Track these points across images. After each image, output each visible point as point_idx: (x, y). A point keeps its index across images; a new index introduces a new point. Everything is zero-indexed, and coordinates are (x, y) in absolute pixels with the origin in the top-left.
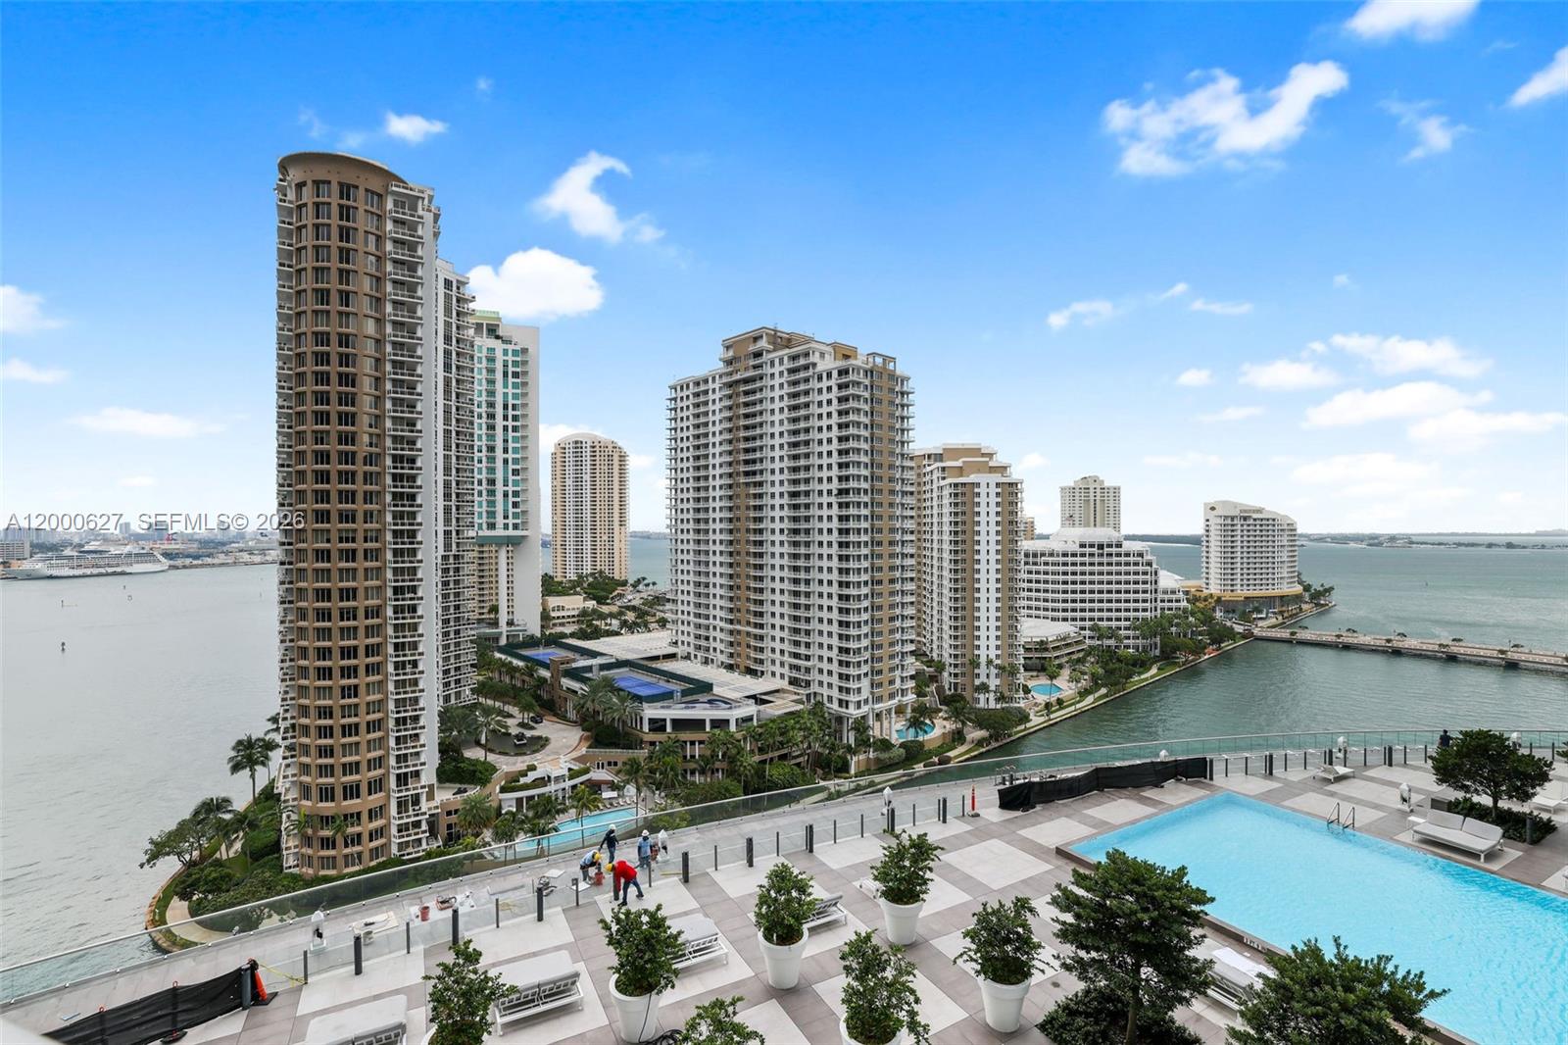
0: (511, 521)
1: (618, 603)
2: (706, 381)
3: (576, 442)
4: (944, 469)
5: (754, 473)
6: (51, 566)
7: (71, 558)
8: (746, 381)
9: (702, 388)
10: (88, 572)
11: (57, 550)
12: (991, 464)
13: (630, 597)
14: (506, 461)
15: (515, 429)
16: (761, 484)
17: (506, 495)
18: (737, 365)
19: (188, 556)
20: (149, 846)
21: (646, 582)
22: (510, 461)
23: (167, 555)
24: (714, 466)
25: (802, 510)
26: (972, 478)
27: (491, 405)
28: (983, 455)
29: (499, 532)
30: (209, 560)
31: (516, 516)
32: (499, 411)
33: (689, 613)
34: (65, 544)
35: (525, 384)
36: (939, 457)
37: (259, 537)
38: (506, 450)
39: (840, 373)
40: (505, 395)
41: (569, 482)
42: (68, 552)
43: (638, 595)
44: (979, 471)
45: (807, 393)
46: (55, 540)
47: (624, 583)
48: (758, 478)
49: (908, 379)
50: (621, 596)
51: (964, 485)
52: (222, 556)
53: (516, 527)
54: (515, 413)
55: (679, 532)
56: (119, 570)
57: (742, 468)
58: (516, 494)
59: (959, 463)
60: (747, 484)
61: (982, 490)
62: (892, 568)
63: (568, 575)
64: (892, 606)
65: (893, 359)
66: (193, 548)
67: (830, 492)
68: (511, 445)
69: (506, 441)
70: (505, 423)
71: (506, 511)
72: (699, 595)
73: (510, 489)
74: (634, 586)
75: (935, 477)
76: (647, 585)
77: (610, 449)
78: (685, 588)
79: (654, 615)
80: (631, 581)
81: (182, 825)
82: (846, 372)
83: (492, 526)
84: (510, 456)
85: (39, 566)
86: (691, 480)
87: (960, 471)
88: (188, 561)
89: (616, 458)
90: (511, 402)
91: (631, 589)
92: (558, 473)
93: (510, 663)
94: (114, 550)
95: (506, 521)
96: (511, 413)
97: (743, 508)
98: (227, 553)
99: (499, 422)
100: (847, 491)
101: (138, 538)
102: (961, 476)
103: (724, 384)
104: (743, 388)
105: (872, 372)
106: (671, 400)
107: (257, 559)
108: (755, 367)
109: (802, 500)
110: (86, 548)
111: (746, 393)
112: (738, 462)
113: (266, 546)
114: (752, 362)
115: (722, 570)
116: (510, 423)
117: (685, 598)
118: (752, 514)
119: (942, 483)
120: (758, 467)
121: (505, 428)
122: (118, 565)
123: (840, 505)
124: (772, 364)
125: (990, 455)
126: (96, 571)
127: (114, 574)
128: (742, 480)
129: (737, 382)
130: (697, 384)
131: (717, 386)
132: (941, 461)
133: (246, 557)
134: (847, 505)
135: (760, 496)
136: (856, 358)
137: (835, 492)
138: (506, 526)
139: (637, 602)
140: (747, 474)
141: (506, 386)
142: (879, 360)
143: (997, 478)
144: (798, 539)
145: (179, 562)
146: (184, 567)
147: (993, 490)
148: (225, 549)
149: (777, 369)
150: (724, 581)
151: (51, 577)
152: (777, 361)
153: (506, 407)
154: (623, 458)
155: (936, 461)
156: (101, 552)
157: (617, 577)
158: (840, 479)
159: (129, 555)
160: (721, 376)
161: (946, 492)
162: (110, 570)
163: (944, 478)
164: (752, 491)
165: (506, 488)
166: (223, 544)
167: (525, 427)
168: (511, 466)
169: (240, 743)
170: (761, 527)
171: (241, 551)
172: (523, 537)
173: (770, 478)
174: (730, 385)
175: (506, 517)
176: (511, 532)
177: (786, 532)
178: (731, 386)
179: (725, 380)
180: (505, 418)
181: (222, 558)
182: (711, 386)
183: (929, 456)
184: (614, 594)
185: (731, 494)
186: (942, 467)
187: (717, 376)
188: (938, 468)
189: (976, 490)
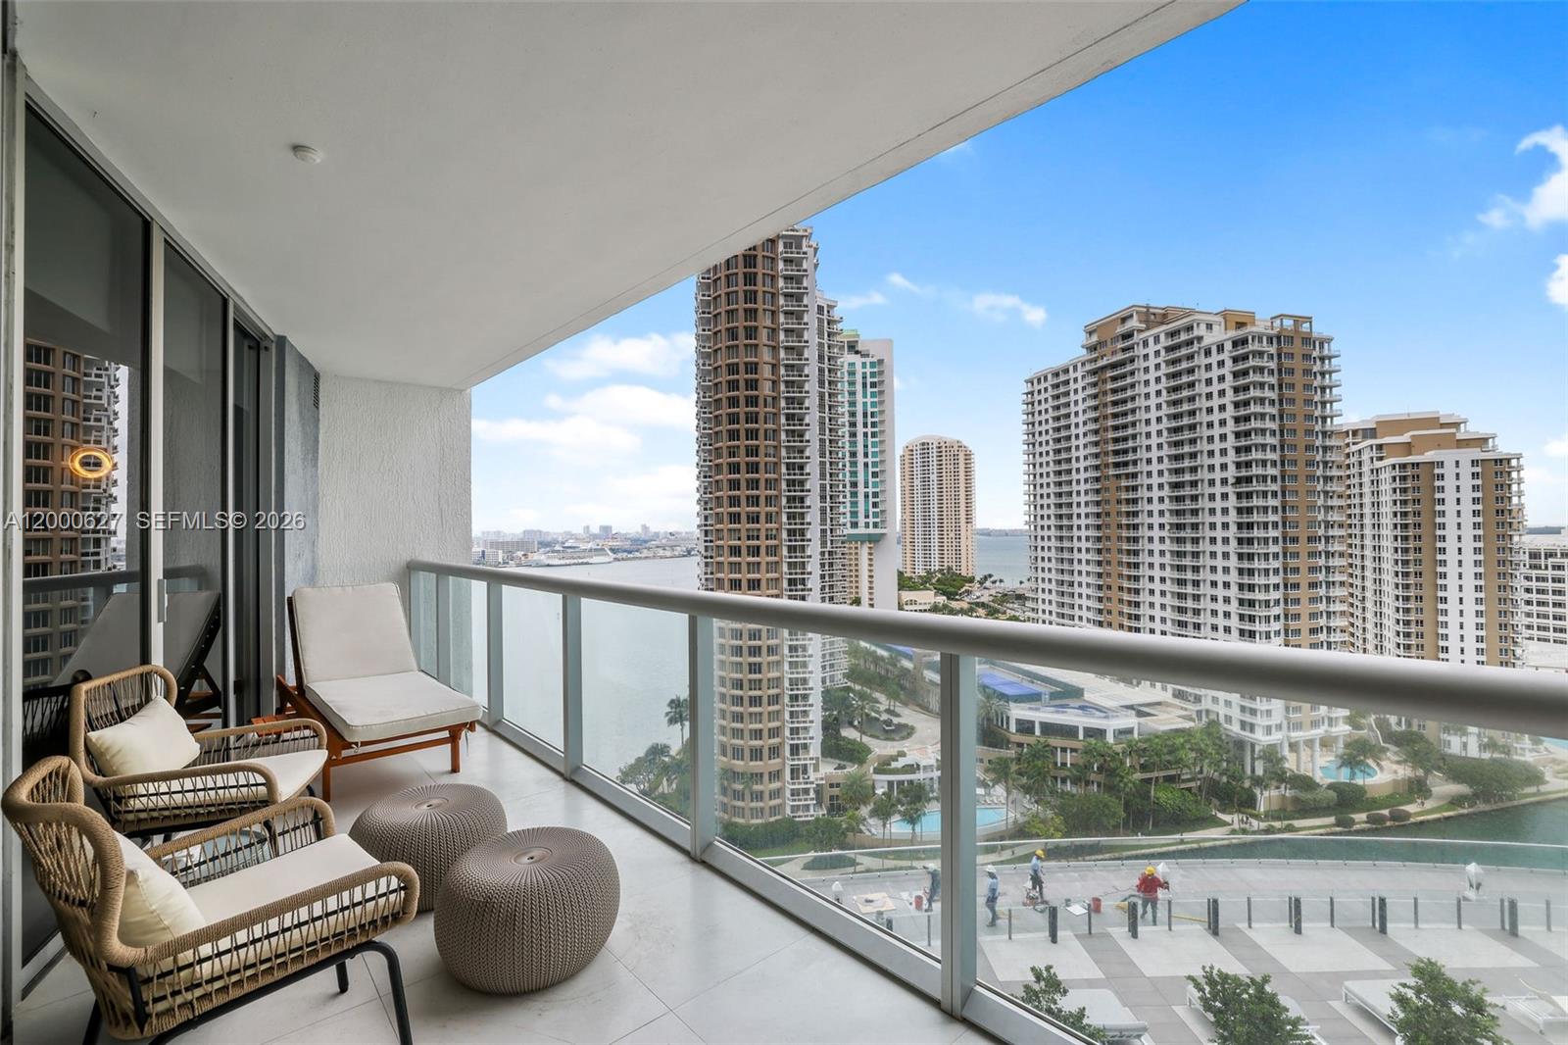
0: (871, 520)
1: (967, 599)
2: (1066, 371)
3: (923, 444)
4: (1380, 447)
5: (1126, 464)
6: (549, 557)
7: (558, 551)
8: (1113, 366)
9: (1062, 378)
10: (568, 562)
11: (550, 546)
12: (1459, 436)
13: (978, 594)
14: (866, 465)
15: (874, 435)
16: (1134, 476)
17: (866, 496)
18: (1104, 350)
19: (625, 551)
20: (620, 774)
21: (992, 579)
22: (870, 465)
23: (613, 550)
24: (1078, 459)
25: (1188, 502)
26: (1430, 456)
27: (853, 414)
28: (1443, 426)
29: (861, 530)
30: (637, 554)
31: (875, 515)
32: (860, 419)
33: (1050, 612)
34: (556, 542)
35: (881, 393)
36: (1371, 433)
37: (669, 536)
38: (866, 455)
39: (1235, 344)
40: (865, 404)
41: (917, 482)
42: (557, 548)
43: (986, 592)
44: (1439, 447)
45: (1191, 371)
46: (549, 539)
47: (971, 580)
48: (1131, 469)
49: (1329, 340)
50: (968, 592)
51: (1415, 465)
52: (645, 551)
53: (875, 525)
54: (873, 420)
55: (1039, 528)
56: (585, 561)
57: (1111, 460)
58: (875, 495)
59: (1406, 438)
60: (1118, 476)
61: (1449, 471)
62: (1313, 569)
63: (917, 571)
64: (1313, 616)
65: (1309, 320)
66: (627, 545)
67: (1224, 481)
68: (870, 450)
69: (866, 446)
70: (865, 430)
71: (867, 511)
72: (1063, 593)
73: (870, 490)
74: (981, 583)
75: (1365, 457)
76: (994, 582)
77: (956, 448)
78: (1047, 586)
79: (1004, 613)
80: (978, 578)
81: (639, 760)
82: (1244, 342)
83: (855, 525)
84: (870, 460)
85: (543, 557)
86: (1052, 475)
87: (1408, 448)
88: (625, 555)
89: (962, 457)
90: (870, 410)
91: (978, 585)
92: (907, 473)
93: (875, 652)
94: (583, 546)
95: (867, 520)
96: (870, 420)
97: (1113, 502)
98: (649, 549)
99: (860, 430)
100: (1249, 480)
101: (595, 537)
102: (1410, 454)
103: (1088, 372)
104: (1109, 374)
105: (1279, 338)
106: (1027, 394)
107: (668, 553)
108: (1124, 350)
109: (1187, 491)
110: (566, 545)
111: (1114, 379)
112: (1106, 454)
113: (674, 543)
114: (1120, 345)
115: (1090, 568)
116: (870, 430)
117: (1047, 596)
118: (1124, 508)
119: (1378, 464)
120: (1130, 457)
121: (865, 435)
122: (584, 558)
123: (1239, 496)
124: (1146, 344)
125: (1456, 425)
126: (573, 561)
127: (582, 564)
128: (1112, 472)
129: (1103, 368)
130: (1057, 375)
131: (1079, 375)
132: (1374, 436)
133: (661, 552)
134: (1249, 495)
135: (1135, 488)
136: (1253, 324)
137: (1231, 481)
138: (867, 525)
139: (985, 599)
140: (1117, 465)
141: (865, 396)
142: (1288, 323)
143: (1476, 453)
144: (1182, 534)
145: (619, 556)
146: (623, 559)
147: (1466, 470)
148: (647, 545)
149: (1151, 349)
150: (1091, 580)
151: (548, 565)
152: (1151, 341)
153: (865, 415)
154: (968, 456)
155: (1365, 437)
156: (574, 547)
157: (964, 574)
158: (1238, 465)
159: (591, 550)
160: (1083, 364)
161: (1386, 476)
162: (580, 561)
163: (1381, 459)
164: (1124, 483)
165: (866, 490)
166: (646, 542)
167: (882, 432)
168: (871, 470)
169: (672, 701)
170: (1136, 521)
171: (658, 547)
172: (883, 535)
173: (1146, 468)
174: (1094, 372)
175: (867, 517)
176: (871, 530)
177: (1167, 527)
178: (1094, 374)
179: (1088, 367)
180: (865, 425)
181: (645, 553)
182: (1072, 375)
183: (1355, 433)
184: (963, 590)
185: (1099, 487)
186: (1377, 445)
187: (1079, 365)
188: (1371, 446)
189: (1437, 471)
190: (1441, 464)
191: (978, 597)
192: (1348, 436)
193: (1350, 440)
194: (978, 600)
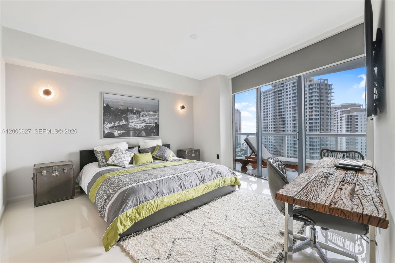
8: (279, 91)
9: (266, 94)
16: (284, 118)
18: (276, 87)
24: (269, 114)
26: (355, 113)
36: (340, 108)
39: (309, 86)
44: (356, 111)
48: (283, 116)
49: (332, 85)
51: (351, 116)
59: (349, 109)
60: (280, 118)
61: (359, 117)
65: (327, 80)
75: (339, 114)
77: (237, 111)
82: (311, 85)
87: (349, 112)
89: (238, 113)
91: (242, 145)
100: (312, 119)
103: (272, 92)
104: (278, 93)
105: (320, 84)
108: (281, 87)
111: (279, 94)
112: (277, 113)
115: (272, 141)
119: (342, 116)
120: (283, 113)
123: (310, 123)
124: (287, 85)
125: (360, 106)
128: (278, 117)
129: (276, 91)
131: (270, 93)
134: (312, 123)
135: (284, 121)
136: (313, 81)
140: (279, 115)
142: (322, 81)
149: (288, 87)
154: (240, 113)
157: (238, 142)
158: (310, 115)
160: (271, 90)
161: (344, 118)
163: (343, 114)
164: (281, 120)
170: (284, 129)
173: (287, 116)
174: (274, 92)
182: (268, 93)
183: (336, 108)
184: (238, 146)
185: (275, 121)
186: (342, 111)
187: (270, 91)
188: (340, 111)
189: (356, 117)
190: (357, 116)
191: (242, 148)
192: (334, 109)
193: (335, 110)
194: (242, 149)
